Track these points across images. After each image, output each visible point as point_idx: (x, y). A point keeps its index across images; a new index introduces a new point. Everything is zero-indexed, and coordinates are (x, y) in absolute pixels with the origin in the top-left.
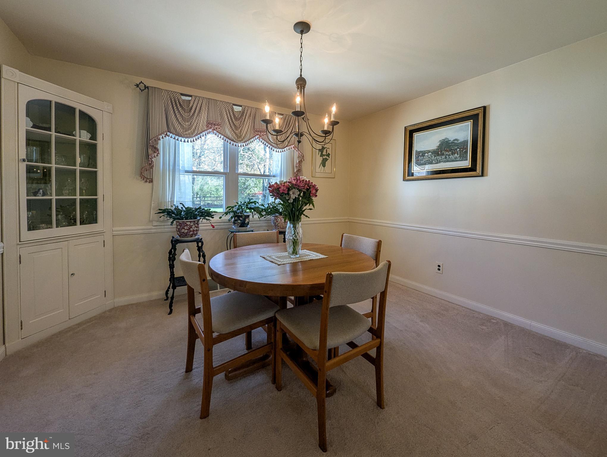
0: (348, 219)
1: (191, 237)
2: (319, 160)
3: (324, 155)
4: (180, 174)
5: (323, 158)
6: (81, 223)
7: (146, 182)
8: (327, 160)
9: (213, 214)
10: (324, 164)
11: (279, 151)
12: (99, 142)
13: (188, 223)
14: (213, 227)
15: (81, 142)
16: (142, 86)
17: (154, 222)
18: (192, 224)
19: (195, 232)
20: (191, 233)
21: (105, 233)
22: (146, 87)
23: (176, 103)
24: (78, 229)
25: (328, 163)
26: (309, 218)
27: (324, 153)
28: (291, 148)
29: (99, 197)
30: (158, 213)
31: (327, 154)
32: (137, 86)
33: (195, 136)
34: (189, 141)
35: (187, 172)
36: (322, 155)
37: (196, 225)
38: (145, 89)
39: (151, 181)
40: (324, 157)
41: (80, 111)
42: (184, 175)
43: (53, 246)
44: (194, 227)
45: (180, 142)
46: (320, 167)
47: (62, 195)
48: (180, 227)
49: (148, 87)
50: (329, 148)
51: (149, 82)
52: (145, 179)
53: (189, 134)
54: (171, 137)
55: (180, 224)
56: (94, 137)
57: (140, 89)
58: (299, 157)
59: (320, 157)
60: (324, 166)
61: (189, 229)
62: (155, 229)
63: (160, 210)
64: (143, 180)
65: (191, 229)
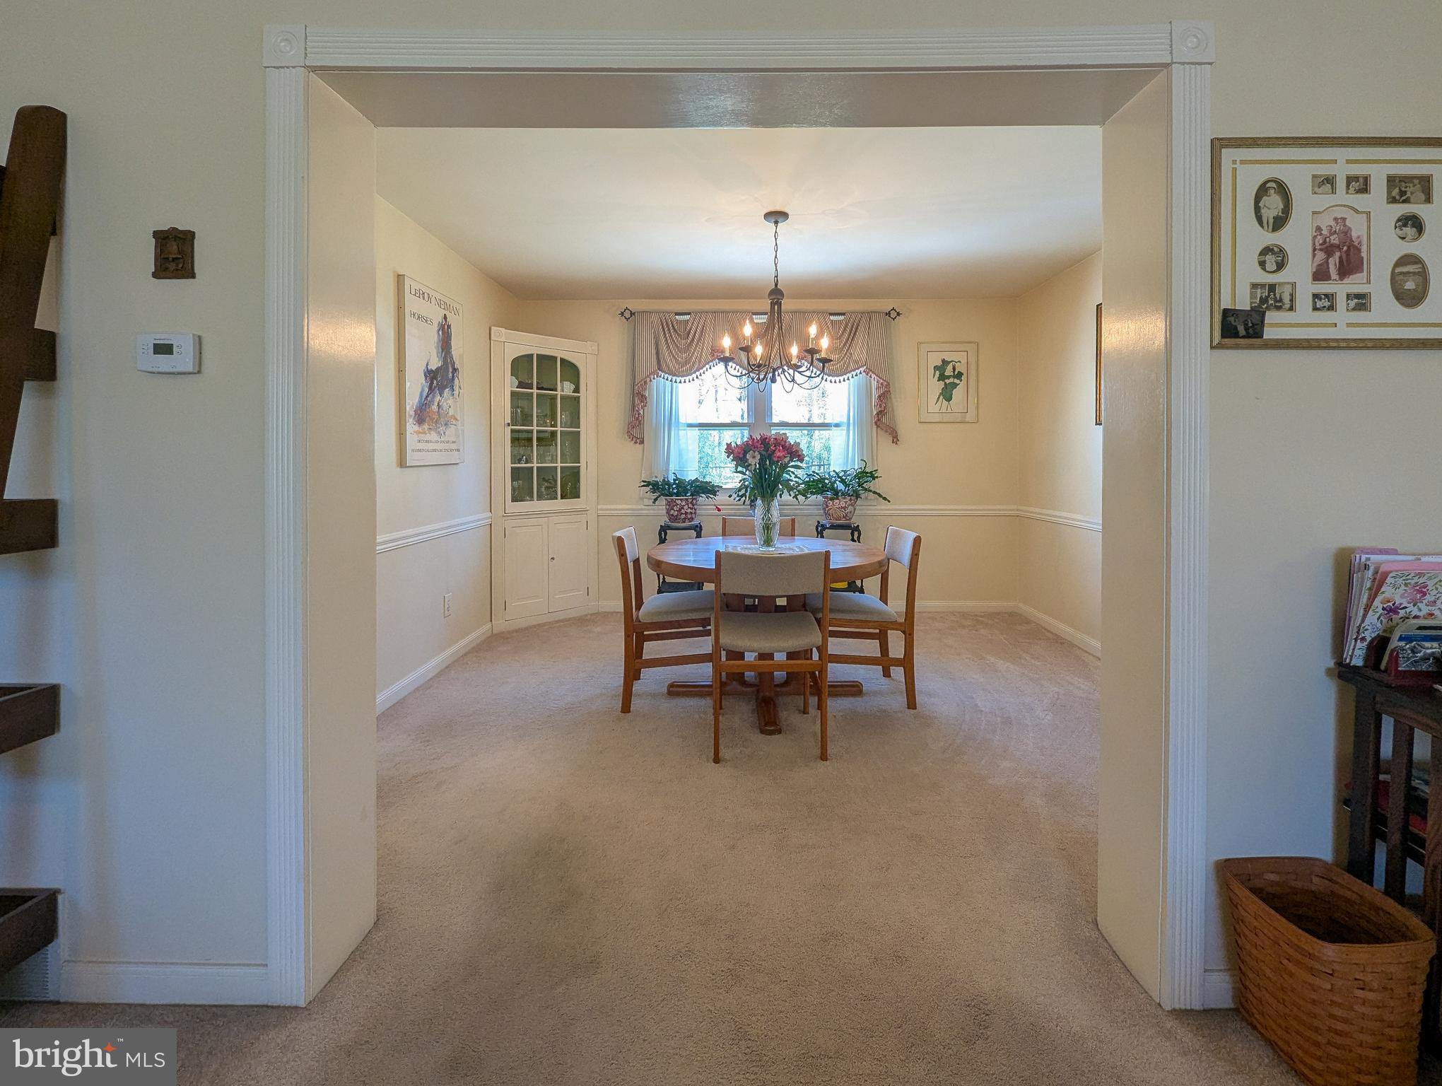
0: (1017, 510)
1: (684, 522)
2: (937, 387)
3: (949, 377)
4: (679, 430)
5: (945, 383)
6: (562, 497)
7: (636, 443)
8: (955, 385)
9: (717, 489)
10: (947, 394)
11: (837, 381)
12: (582, 394)
13: (679, 502)
14: (719, 510)
15: (562, 398)
16: (627, 314)
17: (645, 500)
18: (683, 503)
19: (689, 516)
20: (683, 516)
21: (587, 512)
22: (632, 314)
23: (668, 326)
24: (559, 504)
25: (958, 393)
26: (889, 501)
27: (949, 371)
28: (860, 373)
29: (582, 465)
30: (642, 486)
31: (956, 373)
32: (622, 314)
33: (695, 372)
34: (687, 381)
35: (690, 425)
36: (942, 377)
37: (690, 505)
38: (631, 316)
39: (642, 442)
40: (947, 381)
41: (562, 360)
42: (685, 430)
43: (533, 521)
44: (686, 507)
45: (675, 384)
46: (937, 401)
47: (545, 463)
48: (670, 505)
49: (634, 314)
50: (960, 362)
51: (635, 305)
52: (634, 439)
53: (687, 370)
54: (667, 379)
55: (669, 503)
56: (577, 390)
57: (626, 318)
58: (878, 388)
59: (938, 381)
60: (949, 399)
61: (680, 510)
62: (648, 510)
63: (644, 481)
64: (632, 440)
65: (683, 511)
